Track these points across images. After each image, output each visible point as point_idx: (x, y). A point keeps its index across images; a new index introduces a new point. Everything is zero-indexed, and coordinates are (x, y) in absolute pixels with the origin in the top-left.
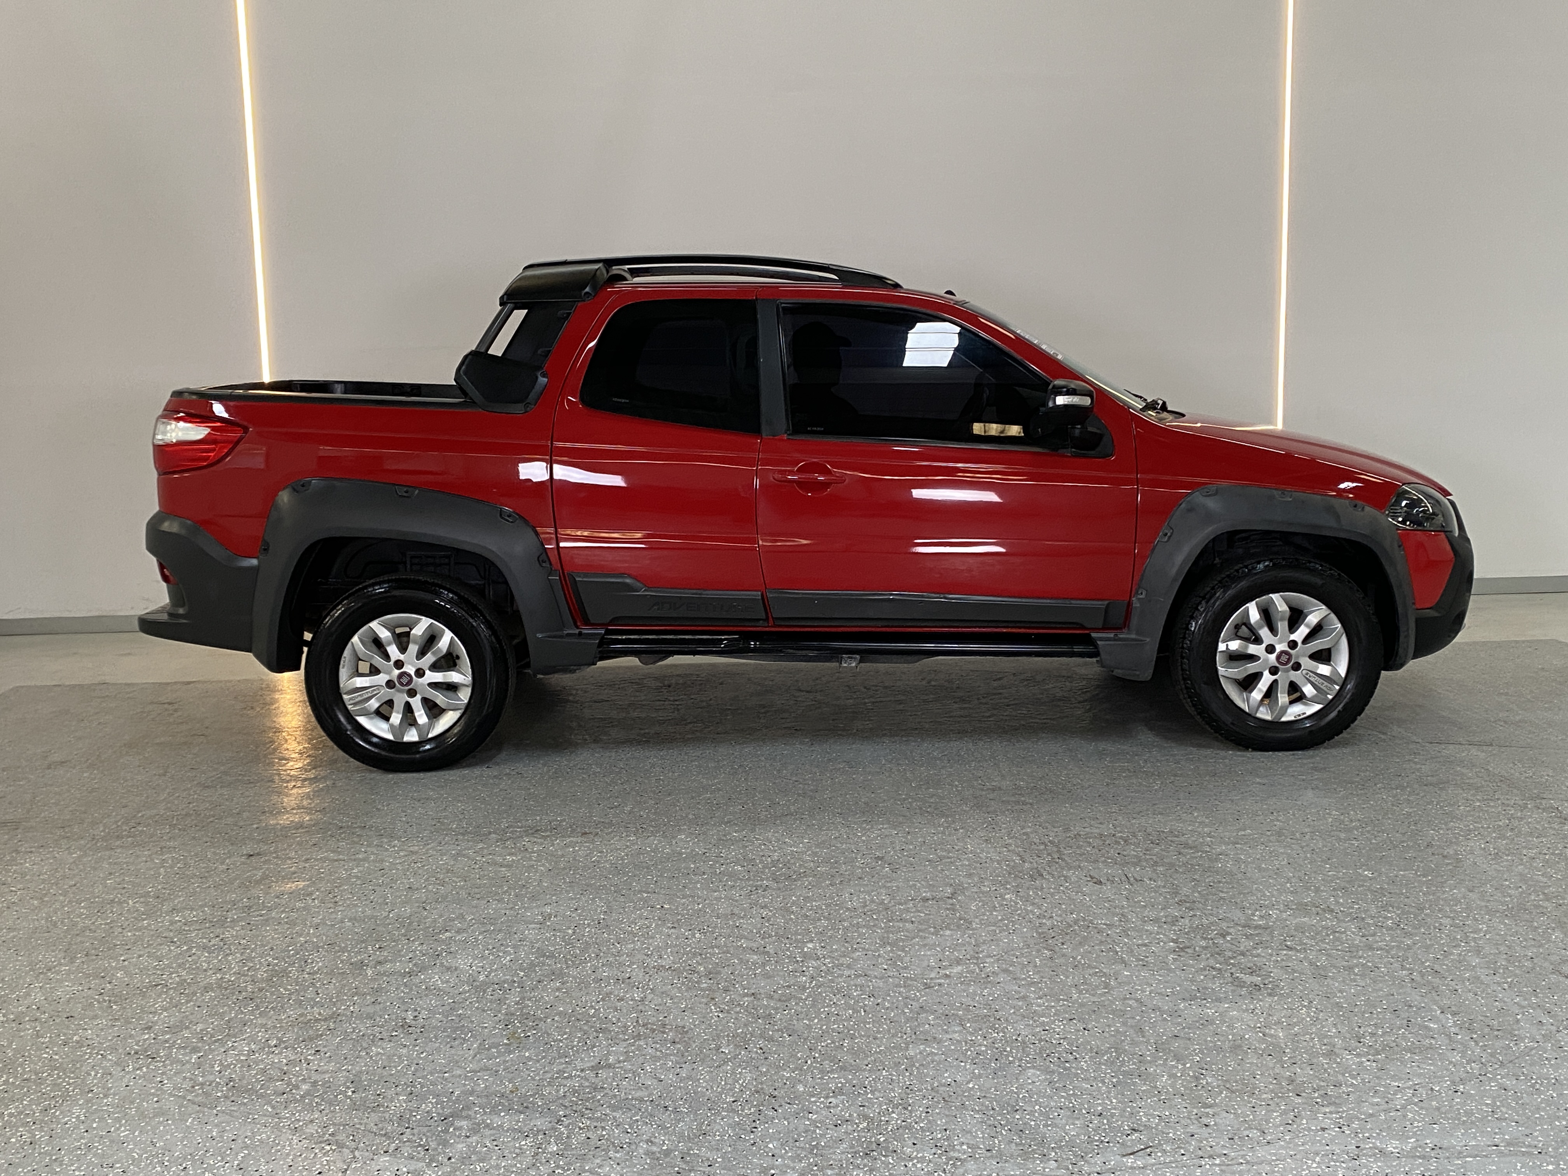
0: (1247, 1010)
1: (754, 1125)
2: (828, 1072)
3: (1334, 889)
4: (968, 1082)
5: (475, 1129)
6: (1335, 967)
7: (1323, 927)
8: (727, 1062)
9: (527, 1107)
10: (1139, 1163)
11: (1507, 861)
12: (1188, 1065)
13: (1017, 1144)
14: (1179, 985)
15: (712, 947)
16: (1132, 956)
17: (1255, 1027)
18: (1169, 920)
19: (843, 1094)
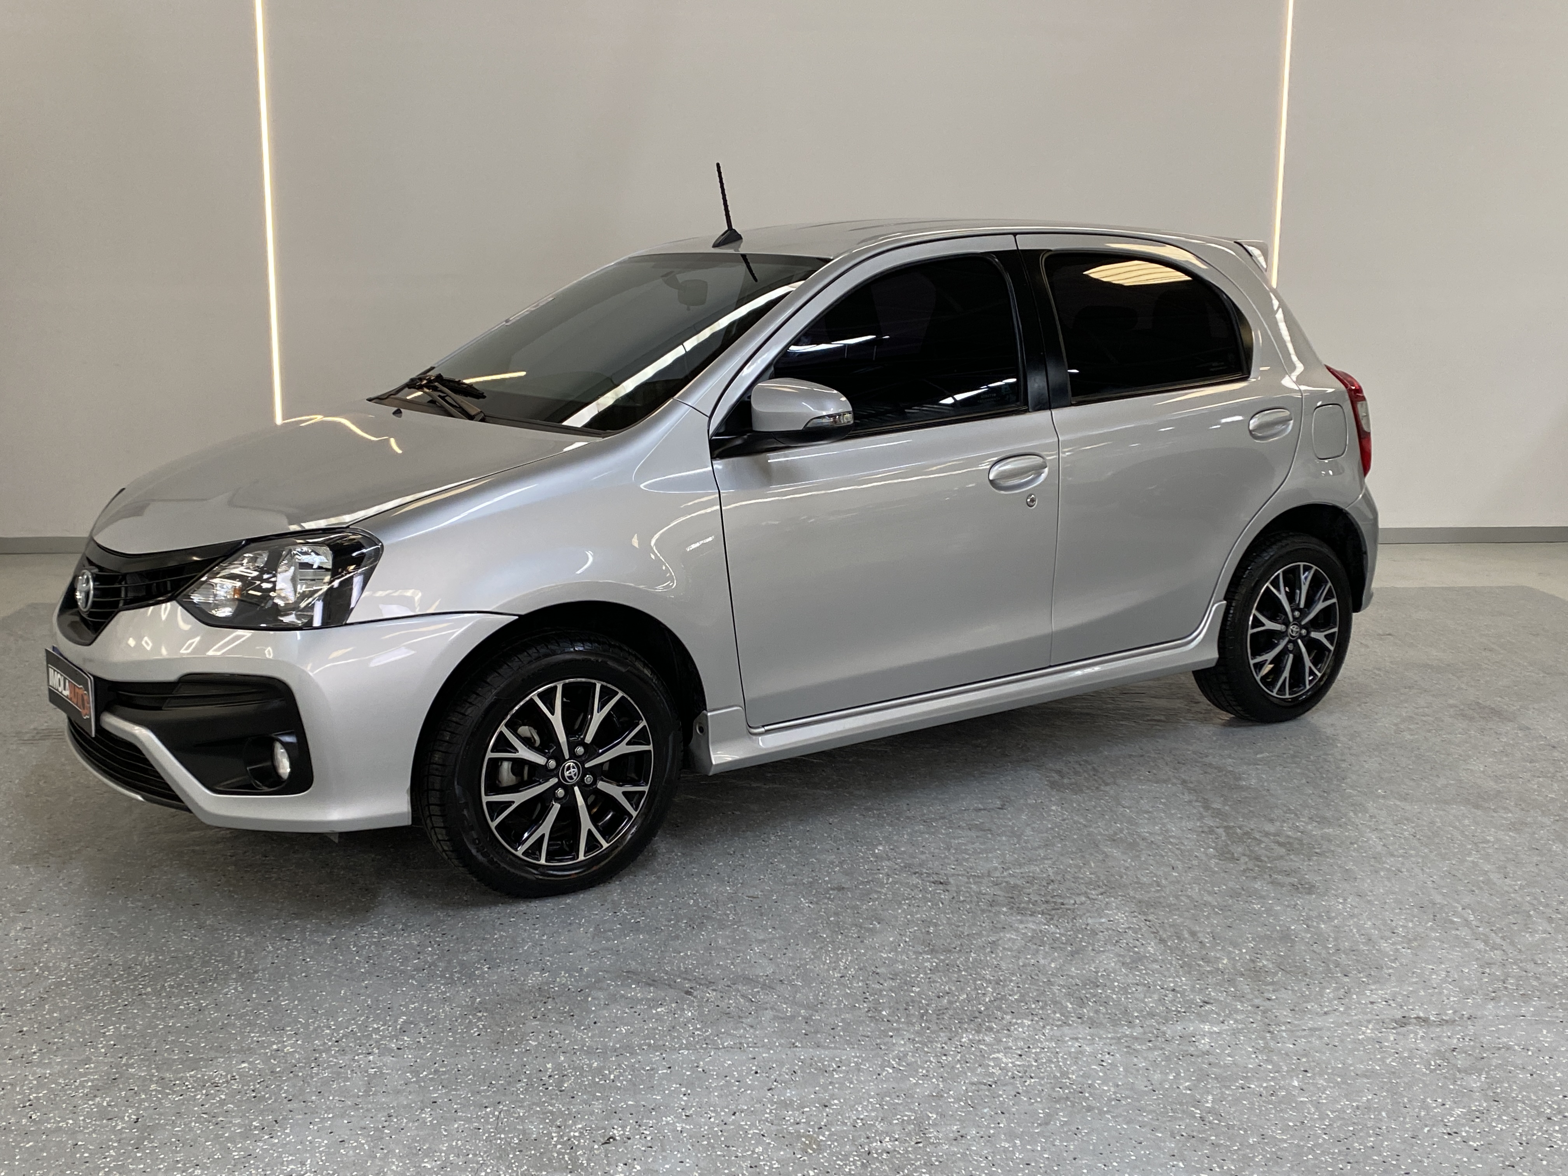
0: (1288, 906)
1: (864, 996)
2: (921, 953)
3: (1352, 805)
4: (1050, 963)
5: (613, 999)
6: (1363, 872)
7: (1347, 837)
8: (827, 945)
9: (654, 981)
10: (1215, 1029)
11: (1505, 782)
12: (1244, 951)
13: (1103, 1014)
14: (1224, 885)
15: (790, 849)
16: (1179, 860)
17: (1299, 920)
18: (1206, 829)
19: (939, 971)
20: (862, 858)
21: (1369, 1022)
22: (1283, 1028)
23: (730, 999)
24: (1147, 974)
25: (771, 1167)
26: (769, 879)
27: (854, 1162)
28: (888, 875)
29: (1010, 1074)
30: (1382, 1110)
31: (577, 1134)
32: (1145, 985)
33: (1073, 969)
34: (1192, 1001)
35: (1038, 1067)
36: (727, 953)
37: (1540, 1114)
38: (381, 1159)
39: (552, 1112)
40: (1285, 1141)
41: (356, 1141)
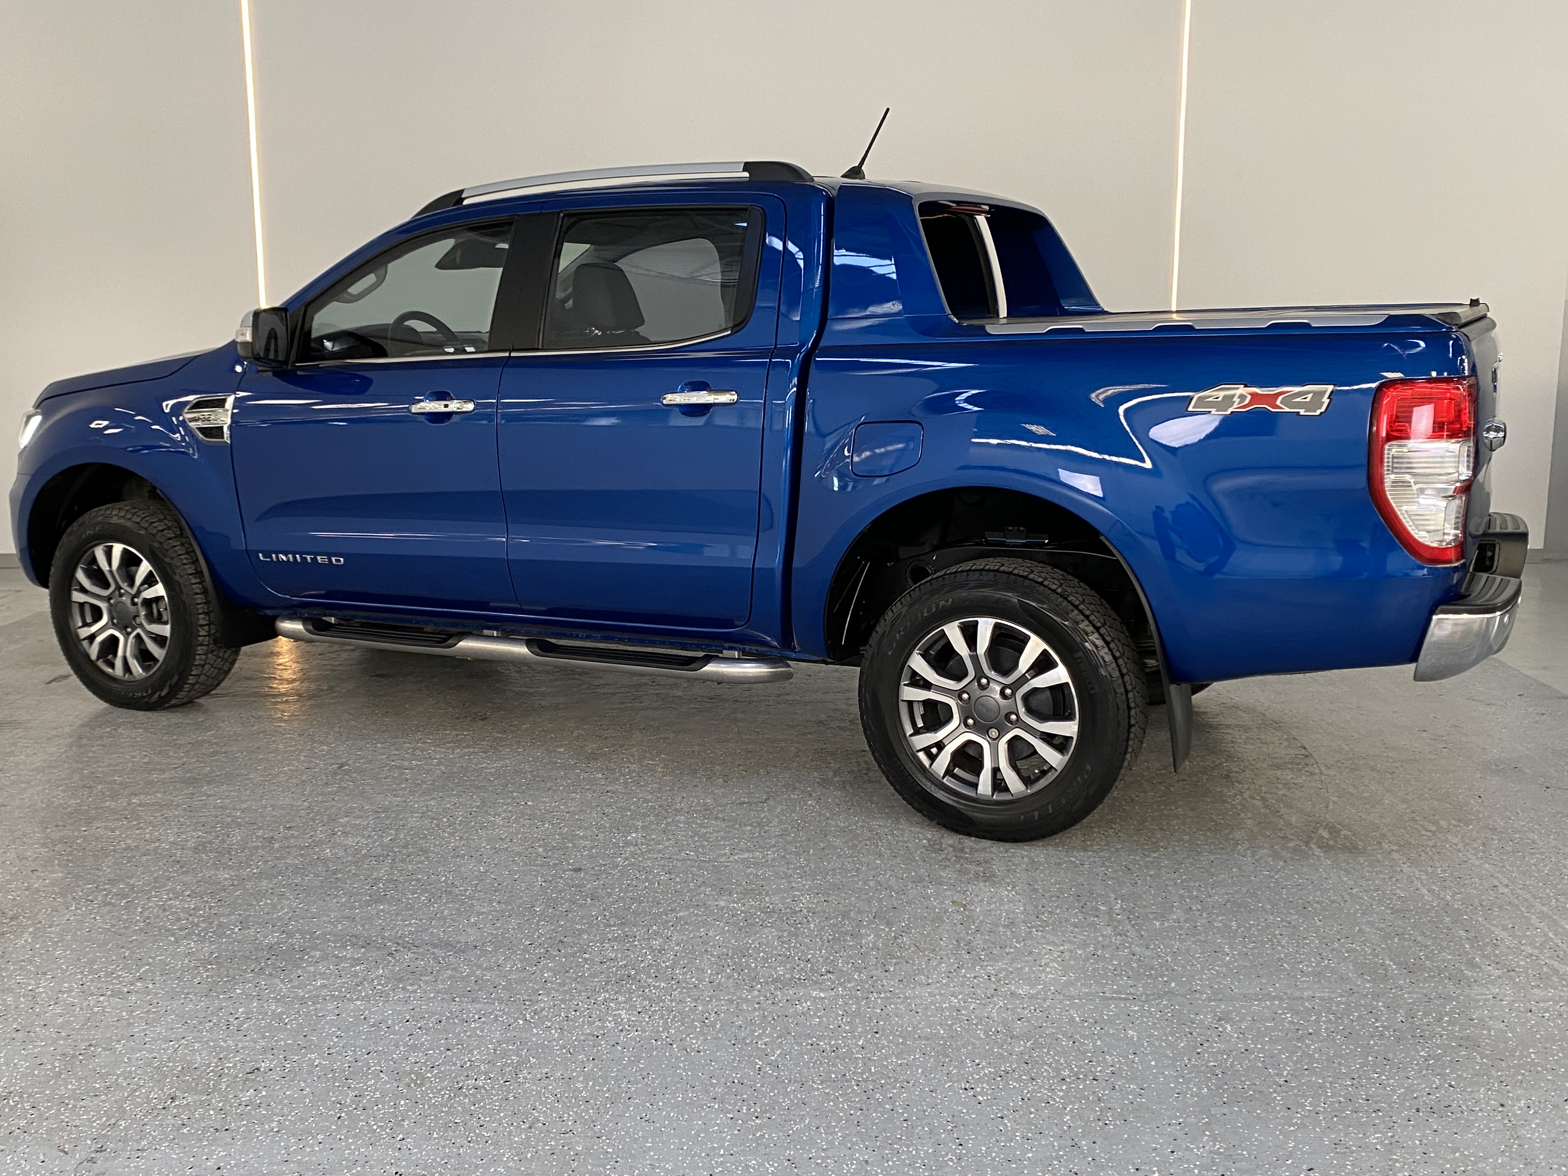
0: (958, 892)
1: (539, 960)
2: (611, 926)
4: (716, 936)
8: (536, 917)
9: (368, 944)
10: (822, 995)
12: (894, 929)
13: (734, 980)
14: (915, 871)
19: (616, 941)
20: (613, 844)
21: (961, 993)
22: (883, 995)
23: (422, 960)
24: (793, 947)
25: (372, 1097)
26: (522, 860)
27: (443, 1096)
28: (627, 859)
29: (620, 1028)
30: (921, 1067)
31: (231, 1065)
32: (786, 956)
33: (733, 941)
34: (817, 972)
35: (648, 1023)
36: (445, 923)
37: (1058, 1074)
38: (64, 1079)
39: (221, 1047)
40: (818, 1089)
41: (52, 1064)
